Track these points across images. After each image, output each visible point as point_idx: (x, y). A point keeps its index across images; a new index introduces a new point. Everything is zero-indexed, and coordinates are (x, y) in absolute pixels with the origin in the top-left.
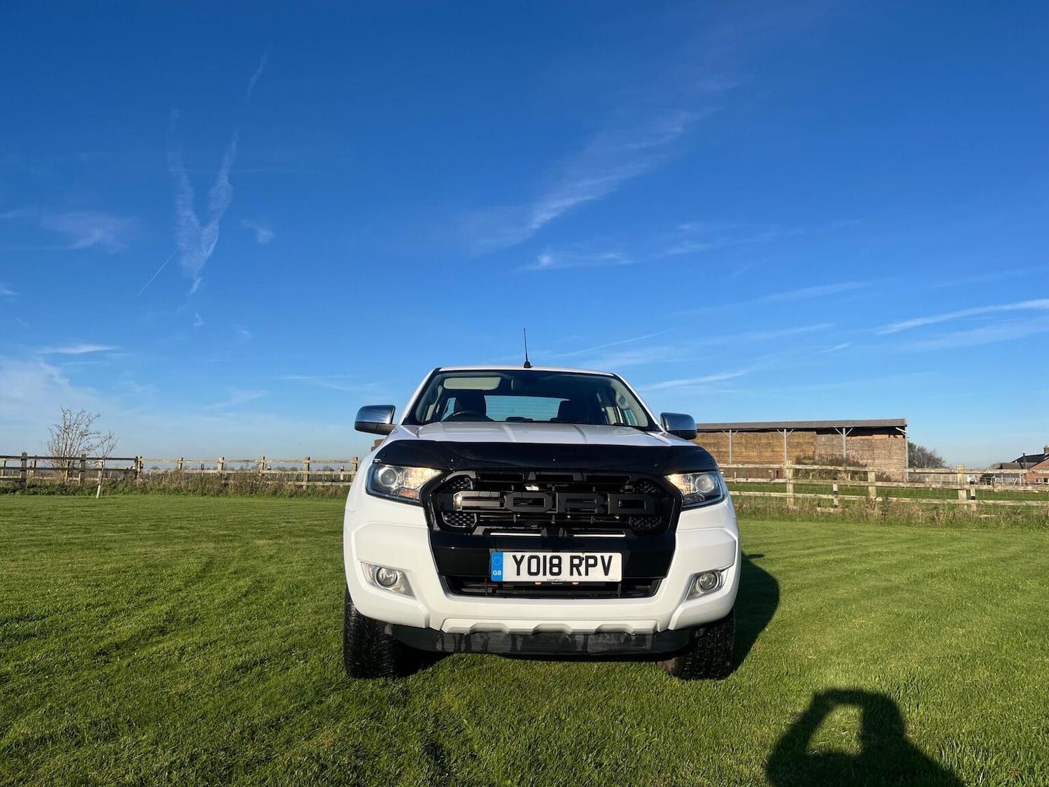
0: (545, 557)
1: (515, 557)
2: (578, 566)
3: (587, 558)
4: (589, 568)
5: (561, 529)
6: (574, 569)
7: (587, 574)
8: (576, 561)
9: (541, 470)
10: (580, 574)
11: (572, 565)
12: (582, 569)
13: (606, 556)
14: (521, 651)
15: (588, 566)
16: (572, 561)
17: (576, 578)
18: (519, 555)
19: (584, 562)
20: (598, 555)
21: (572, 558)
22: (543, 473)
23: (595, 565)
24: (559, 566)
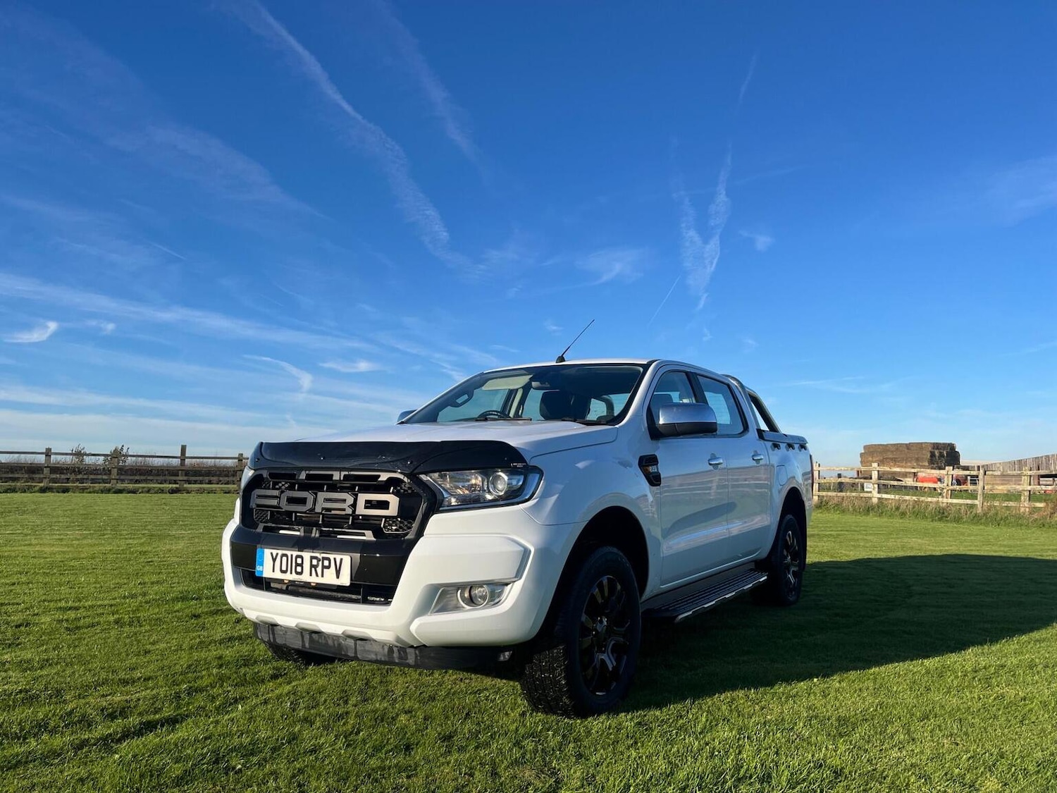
0: (292, 555)
1: (272, 554)
2: (315, 567)
3: (324, 559)
4: (325, 570)
5: (315, 528)
6: (313, 569)
7: (322, 576)
8: (315, 562)
9: (310, 469)
10: (317, 576)
11: (312, 566)
12: (319, 569)
13: (338, 557)
14: (309, 649)
15: (324, 567)
16: (311, 562)
17: (314, 580)
18: (275, 552)
19: (320, 563)
20: (332, 557)
21: (312, 558)
22: (311, 472)
23: (328, 567)
24: (301, 565)
